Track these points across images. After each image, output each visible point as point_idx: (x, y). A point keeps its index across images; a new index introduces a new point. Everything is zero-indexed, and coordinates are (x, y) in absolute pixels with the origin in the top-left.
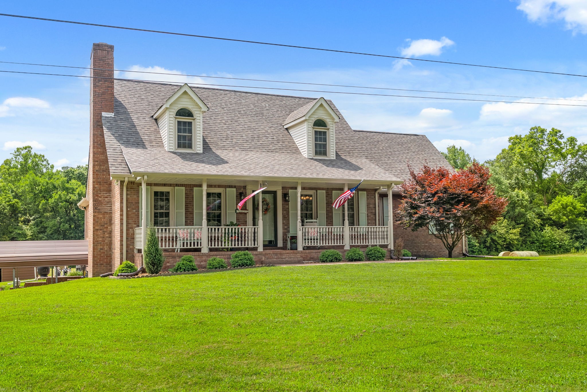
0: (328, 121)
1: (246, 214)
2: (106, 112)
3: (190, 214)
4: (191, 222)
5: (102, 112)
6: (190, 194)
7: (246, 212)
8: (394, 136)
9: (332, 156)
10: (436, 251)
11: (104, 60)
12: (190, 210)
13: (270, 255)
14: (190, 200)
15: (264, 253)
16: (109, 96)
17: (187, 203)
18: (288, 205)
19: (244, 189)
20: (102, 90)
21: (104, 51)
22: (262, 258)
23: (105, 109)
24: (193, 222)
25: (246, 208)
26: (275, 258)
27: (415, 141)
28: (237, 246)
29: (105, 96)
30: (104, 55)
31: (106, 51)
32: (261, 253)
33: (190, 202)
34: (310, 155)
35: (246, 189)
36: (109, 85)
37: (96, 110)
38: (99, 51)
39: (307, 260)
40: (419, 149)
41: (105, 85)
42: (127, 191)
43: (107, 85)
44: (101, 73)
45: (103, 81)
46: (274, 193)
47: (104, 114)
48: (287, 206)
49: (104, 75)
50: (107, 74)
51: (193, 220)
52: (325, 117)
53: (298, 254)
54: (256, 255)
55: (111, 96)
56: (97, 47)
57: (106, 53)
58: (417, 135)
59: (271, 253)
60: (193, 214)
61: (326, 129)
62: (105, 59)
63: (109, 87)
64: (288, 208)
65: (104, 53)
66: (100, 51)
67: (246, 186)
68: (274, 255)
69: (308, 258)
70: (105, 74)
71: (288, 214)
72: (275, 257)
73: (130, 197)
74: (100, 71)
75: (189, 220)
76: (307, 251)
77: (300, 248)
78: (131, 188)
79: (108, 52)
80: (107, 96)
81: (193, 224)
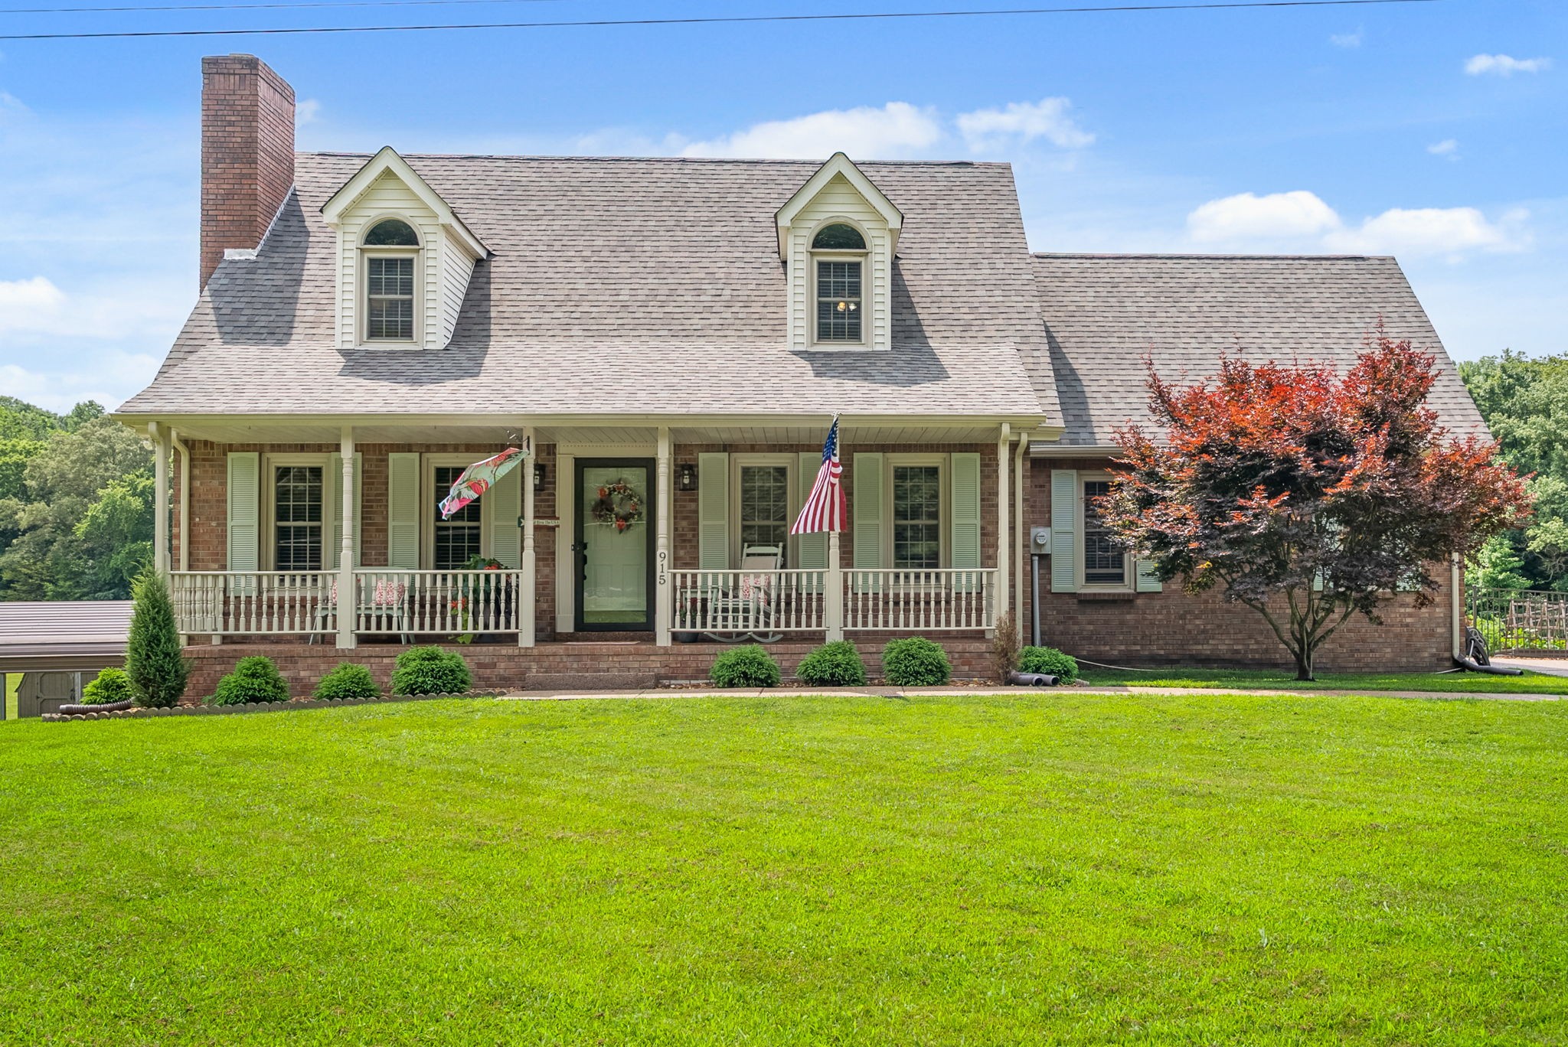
0: (867, 228)
1: (553, 529)
2: (235, 248)
3: (378, 530)
4: (380, 554)
5: (223, 247)
6: (379, 472)
7: (551, 523)
8: (1267, 264)
9: (879, 339)
10: (1340, 650)
11: (231, 102)
12: (378, 519)
13: (558, 659)
14: (377, 489)
15: (535, 652)
16: (243, 202)
17: (368, 501)
18: (696, 501)
19: (549, 454)
20: (225, 186)
21: (232, 77)
22: (529, 668)
23: (233, 239)
24: (386, 554)
25: (554, 512)
26: (572, 669)
27: (1342, 276)
28: (492, 630)
29: (234, 202)
30: (232, 87)
31: (237, 77)
32: (526, 654)
33: (377, 495)
34: (799, 339)
35: (555, 454)
36: (244, 171)
37: (209, 244)
38: (217, 76)
39: (686, 678)
40: (1346, 302)
41: (234, 171)
42: (191, 467)
43: (238, 171)
44: (223, 140)
45: (227, 161)
46: (649, 465)
47: (230, 254)
48: (693, 505)
49: (231, 145)
50: (239, 140)
51: (386, 548)
52: (856, 217)
53: (652, 658)
54: (511, 658)
55: (250, 202)
56: (213, 67)
57: (237, 82)
58: (1362, 259)
59: (561, 652)
60: (386, 530)
61: (860, 254)
62: (234, 98)
63: (243, 176)
64: (697, 512)
65: (232, 81)
66: (222, 76)
67: (555, 445)
68: (571, 659)
69: (689, 671)
70: (234, 140)
71: (694, 528)
72: (575, 666)
73: (201, 484)
74: (220, 134)
75: (375, 548)
76: (687, 649)
77: (663, 639)
78: (204, 460)
79: (243, 76)
80: (238, 202)
81: (386, 560)
